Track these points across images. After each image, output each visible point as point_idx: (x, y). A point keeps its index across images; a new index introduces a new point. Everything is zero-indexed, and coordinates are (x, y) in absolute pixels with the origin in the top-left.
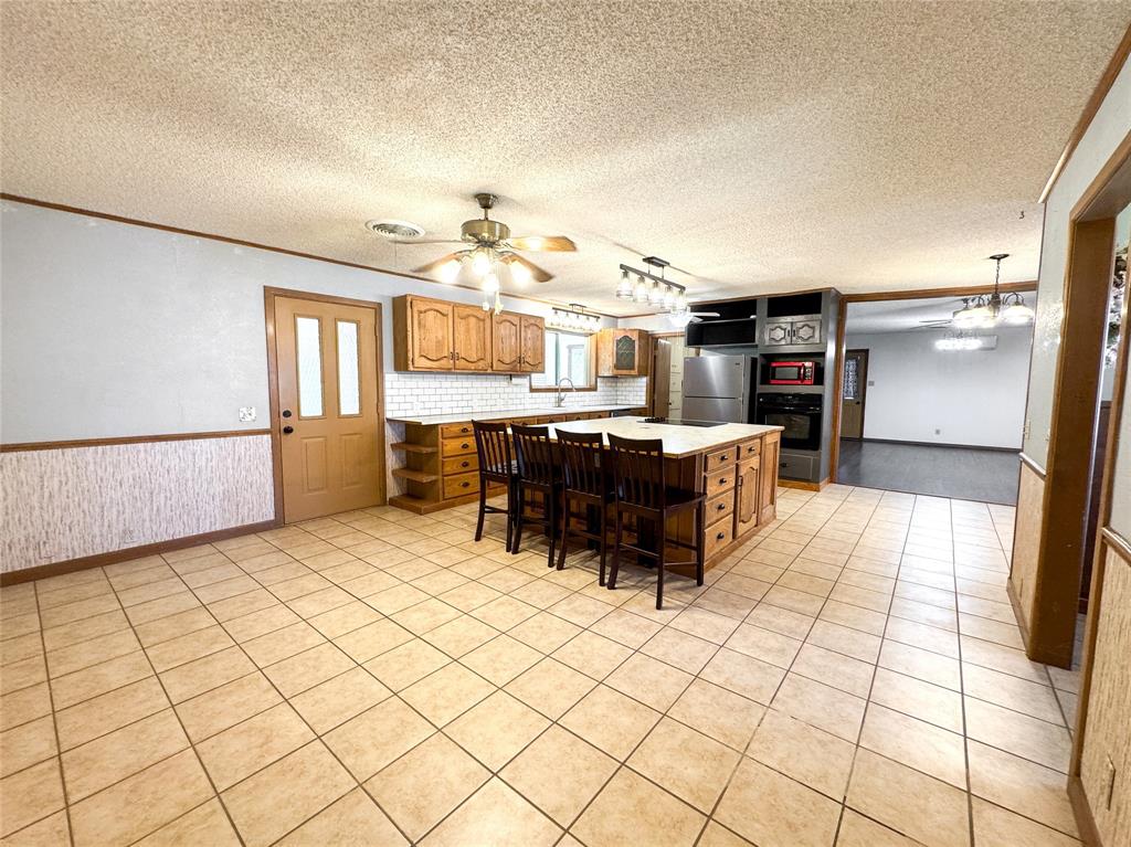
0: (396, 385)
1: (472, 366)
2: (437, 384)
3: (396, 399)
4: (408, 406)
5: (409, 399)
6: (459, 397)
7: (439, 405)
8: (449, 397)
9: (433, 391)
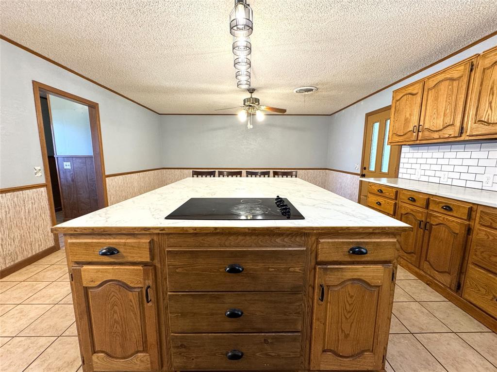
0: (410, 155)
1: (436, 135)
2: (440, 155)
3: (406, 166)
4: (413, 171)
5: (414, 166)
6: (465, 169)
7: (438, 174)
8: (451, 168)
9: (434, 161)
